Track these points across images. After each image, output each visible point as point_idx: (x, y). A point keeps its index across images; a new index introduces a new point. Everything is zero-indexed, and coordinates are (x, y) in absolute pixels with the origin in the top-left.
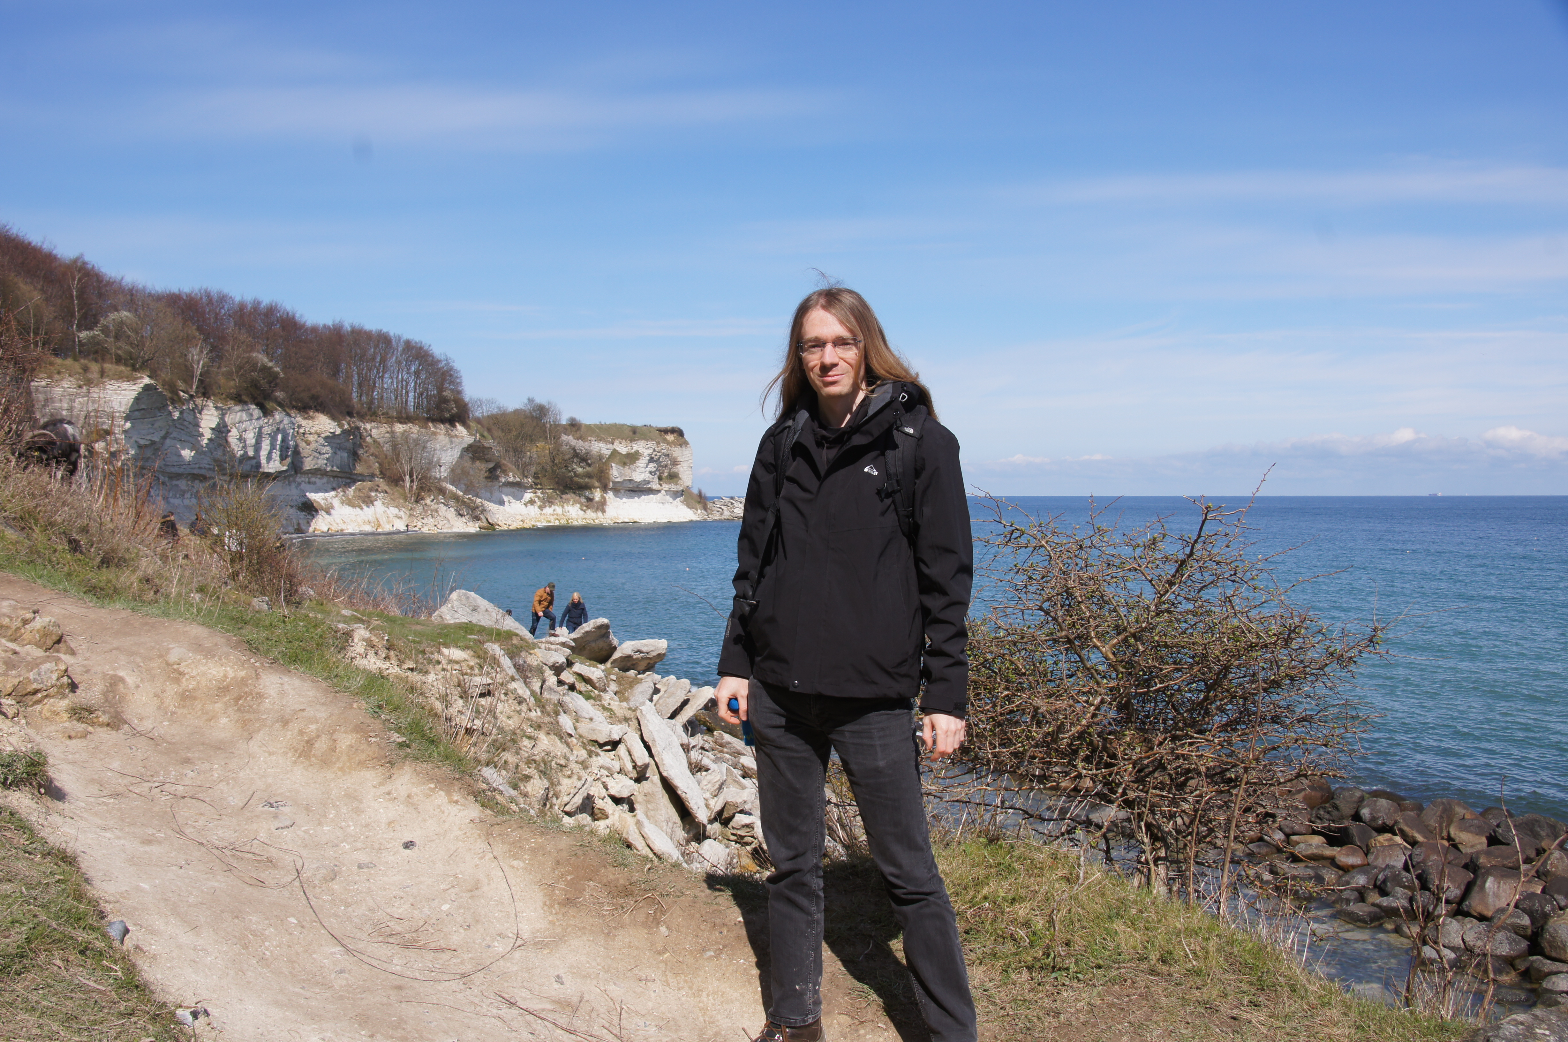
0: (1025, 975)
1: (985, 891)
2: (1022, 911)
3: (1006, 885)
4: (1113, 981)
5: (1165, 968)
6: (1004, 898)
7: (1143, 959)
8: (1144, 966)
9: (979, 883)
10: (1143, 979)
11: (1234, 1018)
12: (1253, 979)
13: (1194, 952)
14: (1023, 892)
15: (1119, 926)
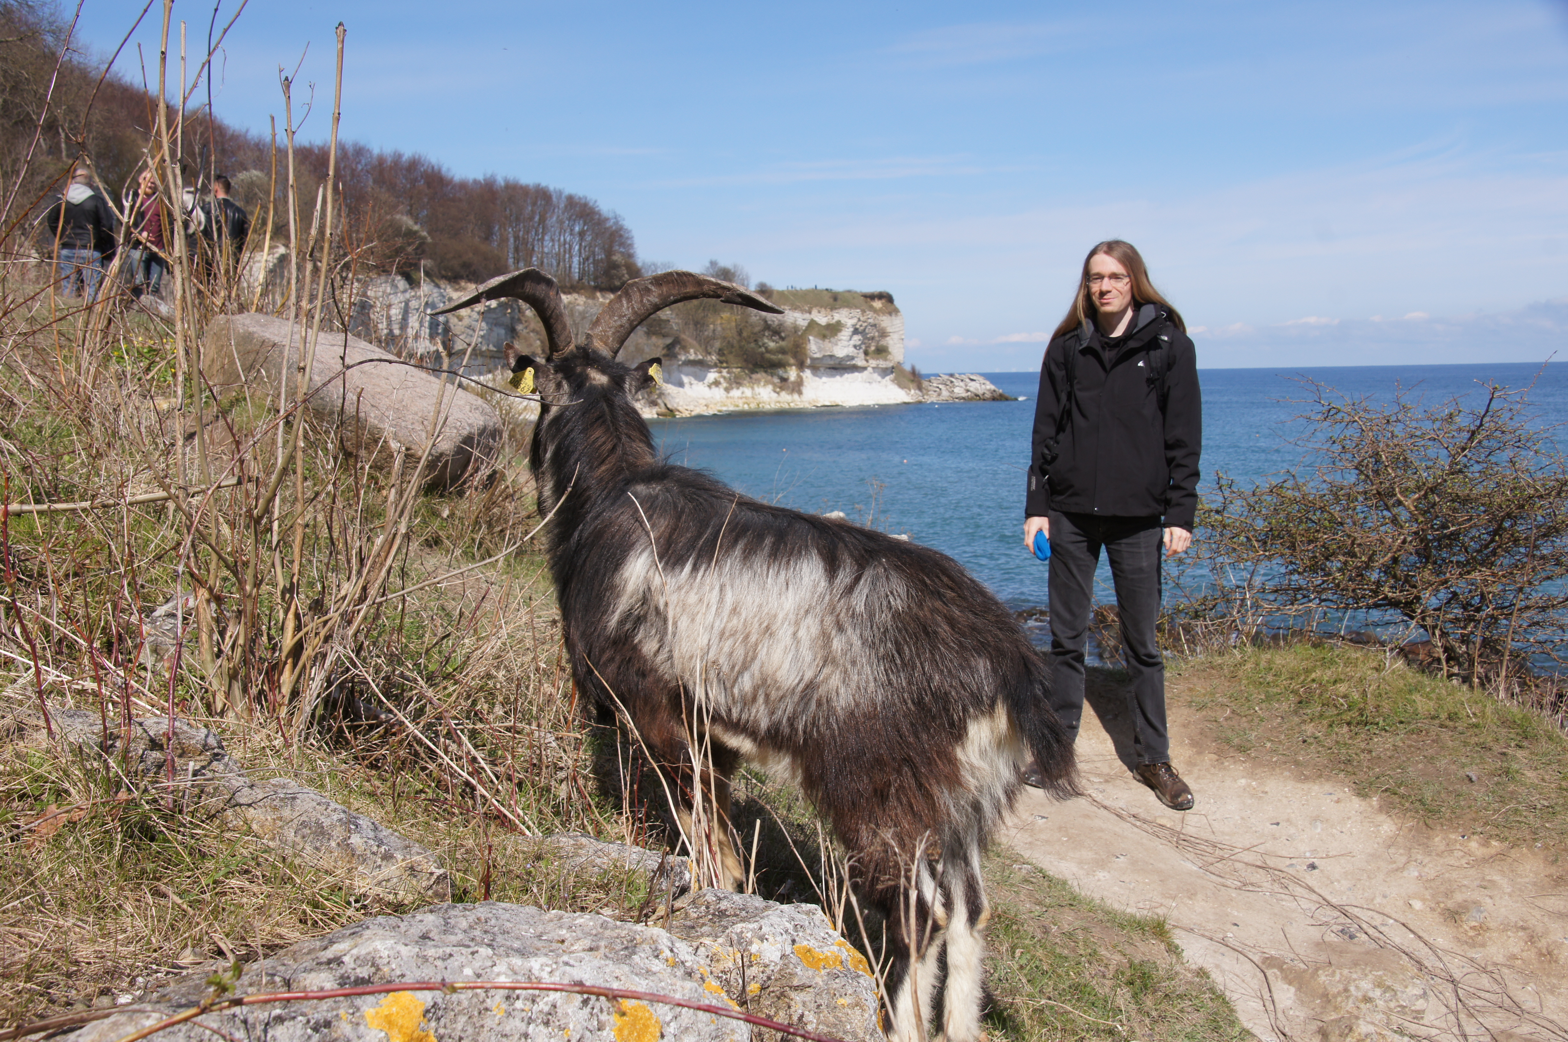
0: (1345, 729)
1: (1313, 676)
2: (1342, 688)
3: (1329, 673)
4: (1412, 732)
5: (1451, 724)
6: (1328, 682)
7: (1433, 718)
8: (1437, 722)
9: (1307, 671)
10: (1434, 730)
11: (1504, 754)
12: (1519, 731)
13: (1474, 714)
14: (1342, 677)
15: (1416, 697)
